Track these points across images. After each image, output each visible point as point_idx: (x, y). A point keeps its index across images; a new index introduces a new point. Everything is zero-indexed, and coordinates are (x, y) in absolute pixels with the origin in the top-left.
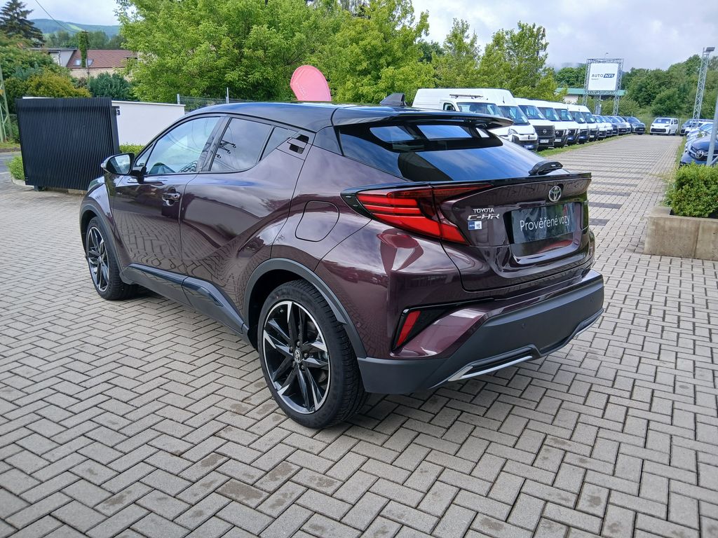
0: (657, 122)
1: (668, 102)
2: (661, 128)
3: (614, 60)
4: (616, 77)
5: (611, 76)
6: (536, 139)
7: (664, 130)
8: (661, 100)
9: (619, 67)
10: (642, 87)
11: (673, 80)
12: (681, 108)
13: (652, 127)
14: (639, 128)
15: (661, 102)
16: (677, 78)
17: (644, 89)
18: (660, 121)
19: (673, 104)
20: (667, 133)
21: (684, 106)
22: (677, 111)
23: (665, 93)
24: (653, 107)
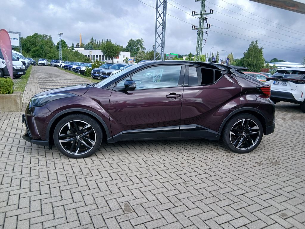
0: (40, 60)
1: (37, 52)
2: (42, 63)
3: (16, 32)
4: (18, 40)
5: (16, 39)
6: (24, 69)
7: (44, 64)
8: (34, 51)
9: (19, 36)
10: (24, 45)
11: (36, 43)
12: (43, 55)
13: (39, 63)
14: (34, 63)
15: (34, 52)
16: (38, 43)
17: (24, 46)
18: (41, 60)
19: (40, 53)
20: (45, 65)
21: (44, 54)
22: (41, 56)
23: (34, 48)
24: (31, 54)
